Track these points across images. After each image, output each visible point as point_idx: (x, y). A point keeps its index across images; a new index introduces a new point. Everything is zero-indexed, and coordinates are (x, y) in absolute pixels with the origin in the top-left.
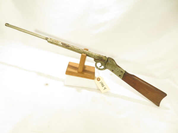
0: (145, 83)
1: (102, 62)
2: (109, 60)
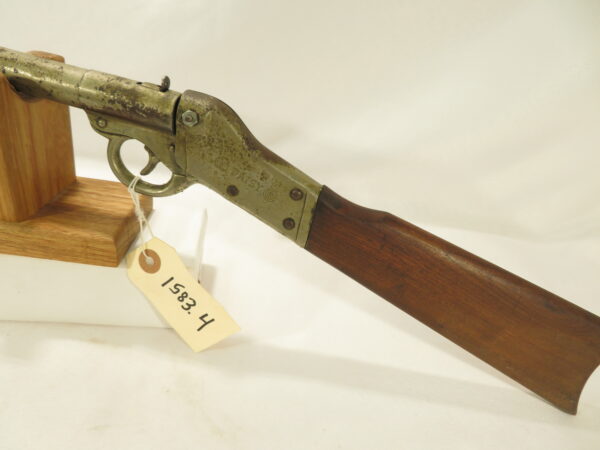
0: (471, 267)
1: (150, 131)
2: (189, 111)
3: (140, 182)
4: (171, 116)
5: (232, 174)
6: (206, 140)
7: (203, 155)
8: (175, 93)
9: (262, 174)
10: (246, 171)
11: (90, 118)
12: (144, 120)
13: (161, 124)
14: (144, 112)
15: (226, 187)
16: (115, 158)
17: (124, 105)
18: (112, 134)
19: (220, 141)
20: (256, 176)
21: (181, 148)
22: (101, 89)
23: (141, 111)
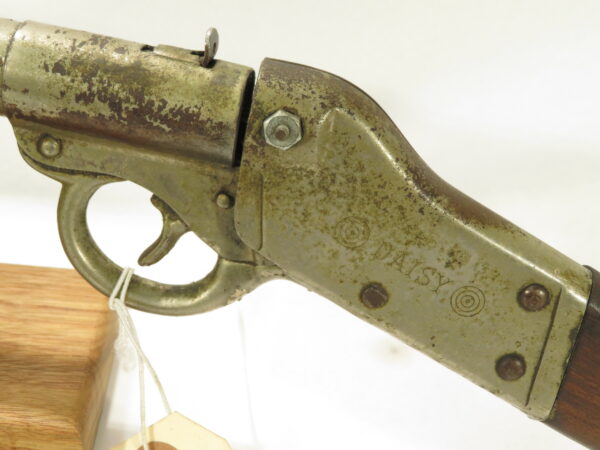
1: (171, 161)
2: (279, 113)
3: (136, 283)
4: (234, 126)
5: (376, 256)
6: (316, 179)
7: (306, 214)
8: (237, 70)
9: (451, 254)
10: (412, 248)
11: (20, 137)
12: (163, 139)
13: (207, 147)
14: (164, 120)
15: (358, 288)
16: (74, 227)
17: (115, 105)
18: (72, 172)
19: (351, 180)
20: (435, 258)
21: (252, 201)
22: (58, 68)
23: (157, 116)
